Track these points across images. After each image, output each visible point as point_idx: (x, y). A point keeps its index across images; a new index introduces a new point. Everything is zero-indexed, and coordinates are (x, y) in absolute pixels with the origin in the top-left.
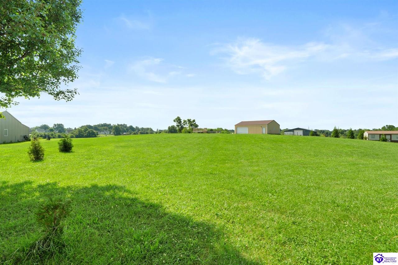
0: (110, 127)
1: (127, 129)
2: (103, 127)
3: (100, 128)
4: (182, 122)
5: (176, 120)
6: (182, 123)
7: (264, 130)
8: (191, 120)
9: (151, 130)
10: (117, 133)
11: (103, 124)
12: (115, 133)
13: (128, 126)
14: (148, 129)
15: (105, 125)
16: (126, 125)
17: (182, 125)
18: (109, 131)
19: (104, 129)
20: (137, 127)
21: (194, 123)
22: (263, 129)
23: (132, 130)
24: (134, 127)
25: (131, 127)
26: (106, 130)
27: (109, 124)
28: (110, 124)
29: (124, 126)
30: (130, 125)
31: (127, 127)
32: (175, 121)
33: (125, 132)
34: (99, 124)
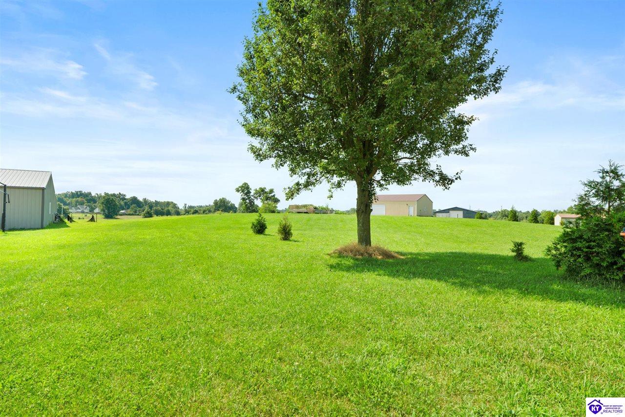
0: (90, 199)
1: (126, 203)
2: (74, 199)
3: (68, 201)
4: (250, 193)
5: (240, 189)
6: (252, 194)
7: (412, 209)
8: (265, 188)
9: (175, 206)
10: (109, 210)
11: (74, 192)
12: (104, 211)
13: (128, 197)
14: (168, 204)
15: (78, 194)
16: (124, 195)
17: (252, 197)
18: (89, 206)
19: (77, 202)
20: (145, 199)
21: (273, 194)
22: (410, 207)
23: (135, 206)
24: (141, 199)
25: (134, 200)
26: (82, 204)
27: (86, 192)
28: (90, 194)
29: (121, 197)
30: (132, 196)
31: (125, 199)
32: (238, 190)
33: (122, 210)
34: (65, 192)
